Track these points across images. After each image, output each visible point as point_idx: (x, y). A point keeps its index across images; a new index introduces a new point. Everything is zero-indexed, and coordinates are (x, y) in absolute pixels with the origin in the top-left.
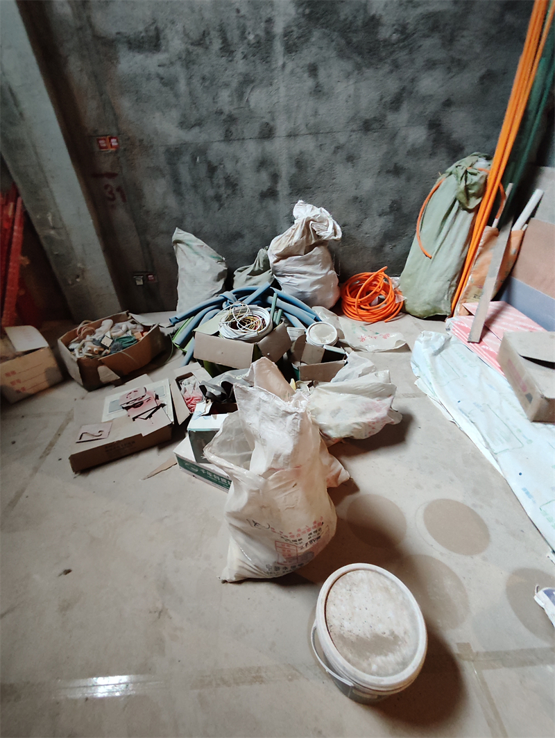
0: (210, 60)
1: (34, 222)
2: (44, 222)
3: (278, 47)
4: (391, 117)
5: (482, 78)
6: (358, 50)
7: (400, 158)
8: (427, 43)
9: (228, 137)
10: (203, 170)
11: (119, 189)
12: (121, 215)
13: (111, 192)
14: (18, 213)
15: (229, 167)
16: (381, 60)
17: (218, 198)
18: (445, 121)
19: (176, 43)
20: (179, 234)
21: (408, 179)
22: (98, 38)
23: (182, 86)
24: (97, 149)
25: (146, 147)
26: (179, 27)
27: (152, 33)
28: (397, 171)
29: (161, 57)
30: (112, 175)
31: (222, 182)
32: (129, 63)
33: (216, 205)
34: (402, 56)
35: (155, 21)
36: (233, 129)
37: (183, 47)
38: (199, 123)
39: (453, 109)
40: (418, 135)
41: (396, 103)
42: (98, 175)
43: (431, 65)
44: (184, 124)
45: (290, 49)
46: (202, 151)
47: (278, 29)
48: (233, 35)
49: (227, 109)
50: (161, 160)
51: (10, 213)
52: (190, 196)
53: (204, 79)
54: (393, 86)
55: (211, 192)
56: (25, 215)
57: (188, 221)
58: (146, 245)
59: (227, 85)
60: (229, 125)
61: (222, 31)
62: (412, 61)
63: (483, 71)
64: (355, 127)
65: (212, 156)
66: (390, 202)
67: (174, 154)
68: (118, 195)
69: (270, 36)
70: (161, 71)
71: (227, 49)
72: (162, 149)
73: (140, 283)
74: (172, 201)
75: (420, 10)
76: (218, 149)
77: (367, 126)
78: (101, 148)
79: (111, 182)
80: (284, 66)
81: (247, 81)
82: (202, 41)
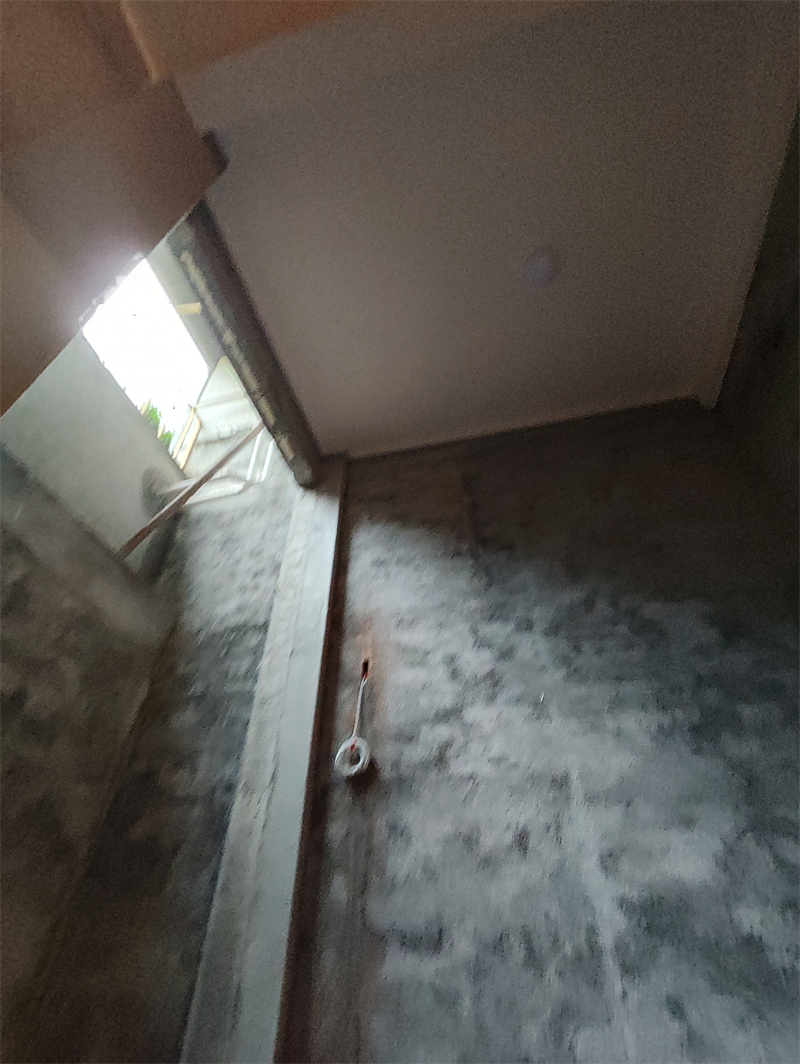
0: (511, 973)
3: (611, 965)
6: (743, 980)
19: (463, 946)
23: (466, 1007)
26: (470, 927)
27: (433, 930)
29: (440, 961)
32: (398, 965)
35: (439, 916)
37: (472, 953)
45: (628, 970)
47: (607, 939)
48: (542, 943)
59: (536, 1015)
69: (594, 950)
70: (438, 981)
71: (533, 960)
81: (568, 1013)
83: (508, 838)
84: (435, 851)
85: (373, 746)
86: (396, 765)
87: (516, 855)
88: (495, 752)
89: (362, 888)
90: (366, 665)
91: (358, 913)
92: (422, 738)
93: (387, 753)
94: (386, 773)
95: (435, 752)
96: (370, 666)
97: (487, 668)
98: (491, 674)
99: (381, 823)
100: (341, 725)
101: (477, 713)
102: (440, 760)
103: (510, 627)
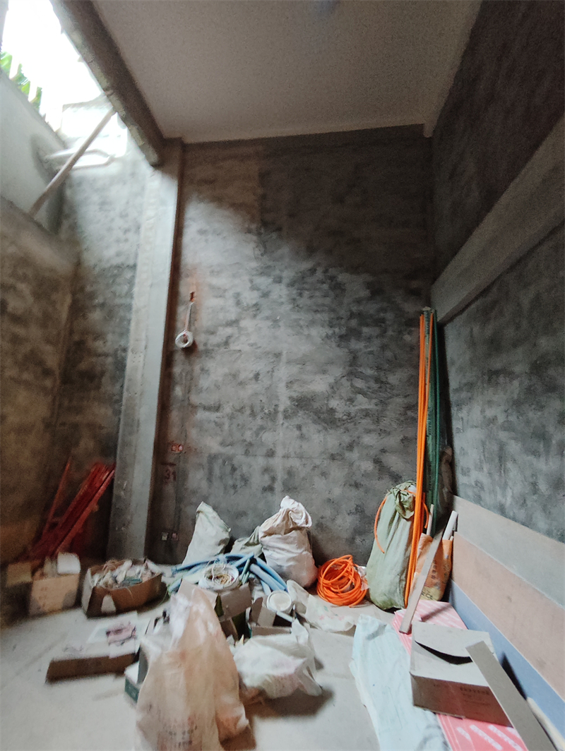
0: (244, 418)
1: (115, 486)
2: (120, 486)
3: (280, 416)
4: (347, 454)
5: (402, 440)
6: (325, 421)
7: (358, 478)
8: (363, 421)
9: (247, 453)
10: (228, 469)
11: (174, 473)
12: (170, 489)
13: (168, 474)
14: (108, 478)
15: (245, 469)
16: (338, 426)
17: (234, 487)
18: (383, 460)
19: (227, 409)
20: (203, 507)
21: (366, 492)
22: (189, 404)
23: (226, 427)
24: (170, 450)
25: (197, 452)
26: (231, 404)
27: (217, 405)
28: (357, 485)
29: (218, 414)
30: (172, 465)
31: (239, 477)
32: (201, 415)
33: (232, 491)
34: (350, 426)
35: (220, 401)
36: (250, 450)
37: (231, 412)
38: (232, 444)
39: (387, 454)
40: (368, 466)
41: (350, 447)
42: (165, 463)
43: (368, 431)
44: (223, 444)
45: (286, 417)
46: (230, 458)
47: (281, 408)
48: (257, 409)
49: (248, 440)
50: (205, 461)
51: (104, 478)
52: (216, 483)
53: (238, 425)
54: (347, 439)
55: (230, 482)
56: (112, 480)
57: (212, 499)
58: (179, 511)
59: (250, 429)
60: (249, 448)
61: (252, 408)
62: (357, 429)
63: (402, 436)
64: (325, 456)
65: (235, 462)
66: (355, 506)
67: (213, 458)
68: (172, 477)
69: (276, 412)
70: (217, 420)
71: (253, 414)
72: (207, 455)
73: (165, 538)
74: (204, 484)
75: (357, 408)
76: (240, 458)
77: (333, 457)
78: (172, 450)
79: (171, 469)
80: (283, 424)
81: (262, 428)
82: (241, 410)
83: (251, 375)
84: (220, 379)
85: (194, 335)
86: (205, 344)
87: (254, 381)
88: (251, 341)
89: (188, 391)
90: (192, 294)
91: (186, 398)
92: (218, 333)
93: (201, 339)
94: (201, 347)
95: (225, 339)
96: (195, 295)
97: (254, 302)
98: (256, 305)
99: (197, 368)
100: (179, 325)
101: (247, 323)
102: (226, 343)
103: (270, 280)
